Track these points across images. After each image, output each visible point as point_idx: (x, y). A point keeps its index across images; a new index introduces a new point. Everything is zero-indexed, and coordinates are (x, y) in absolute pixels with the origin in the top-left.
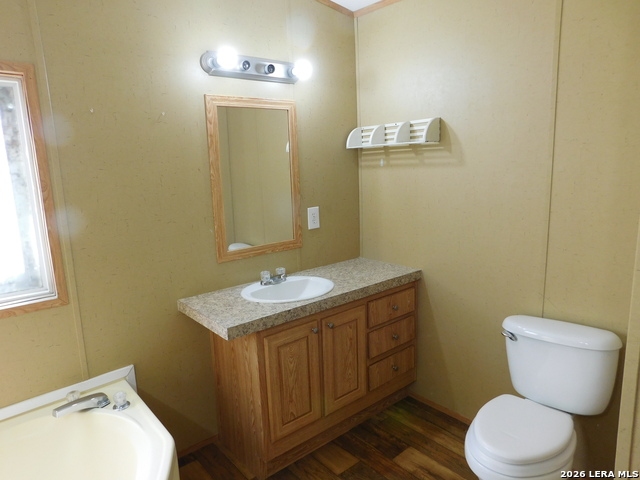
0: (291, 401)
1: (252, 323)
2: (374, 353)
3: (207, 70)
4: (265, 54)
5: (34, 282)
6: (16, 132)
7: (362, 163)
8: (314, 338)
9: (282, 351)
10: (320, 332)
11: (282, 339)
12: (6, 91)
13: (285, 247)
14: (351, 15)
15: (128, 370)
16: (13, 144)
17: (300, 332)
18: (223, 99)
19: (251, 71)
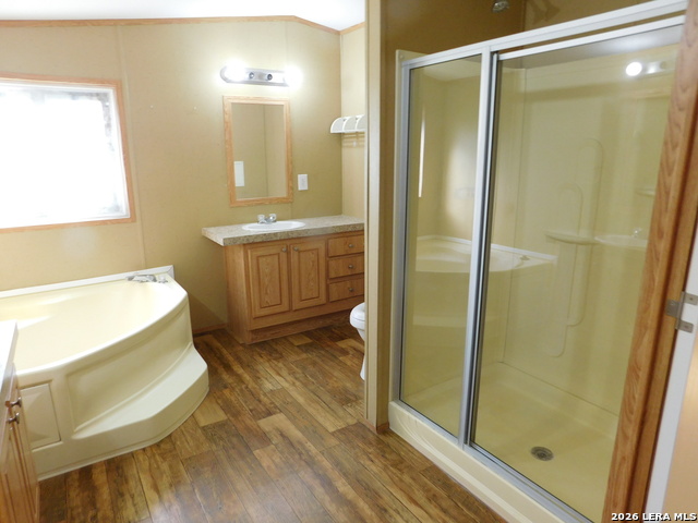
0: (267, 293)
1: (239, 238)
2: (332, 275)
3: (225, 79)
4: (265, 66)
5: (117, 208)
6: (110, 119)
7: (344, 144)
8: (284, 255)
9: (261, 260)
10: (288, 252)
11: (260, 252)
12: (106, 95)
13: (280, 201)
14: (338, 33)
15: (169, 268)
16: (108, 126)
17: (273, 250)
18: (235, 98)
19: (255, 79)
